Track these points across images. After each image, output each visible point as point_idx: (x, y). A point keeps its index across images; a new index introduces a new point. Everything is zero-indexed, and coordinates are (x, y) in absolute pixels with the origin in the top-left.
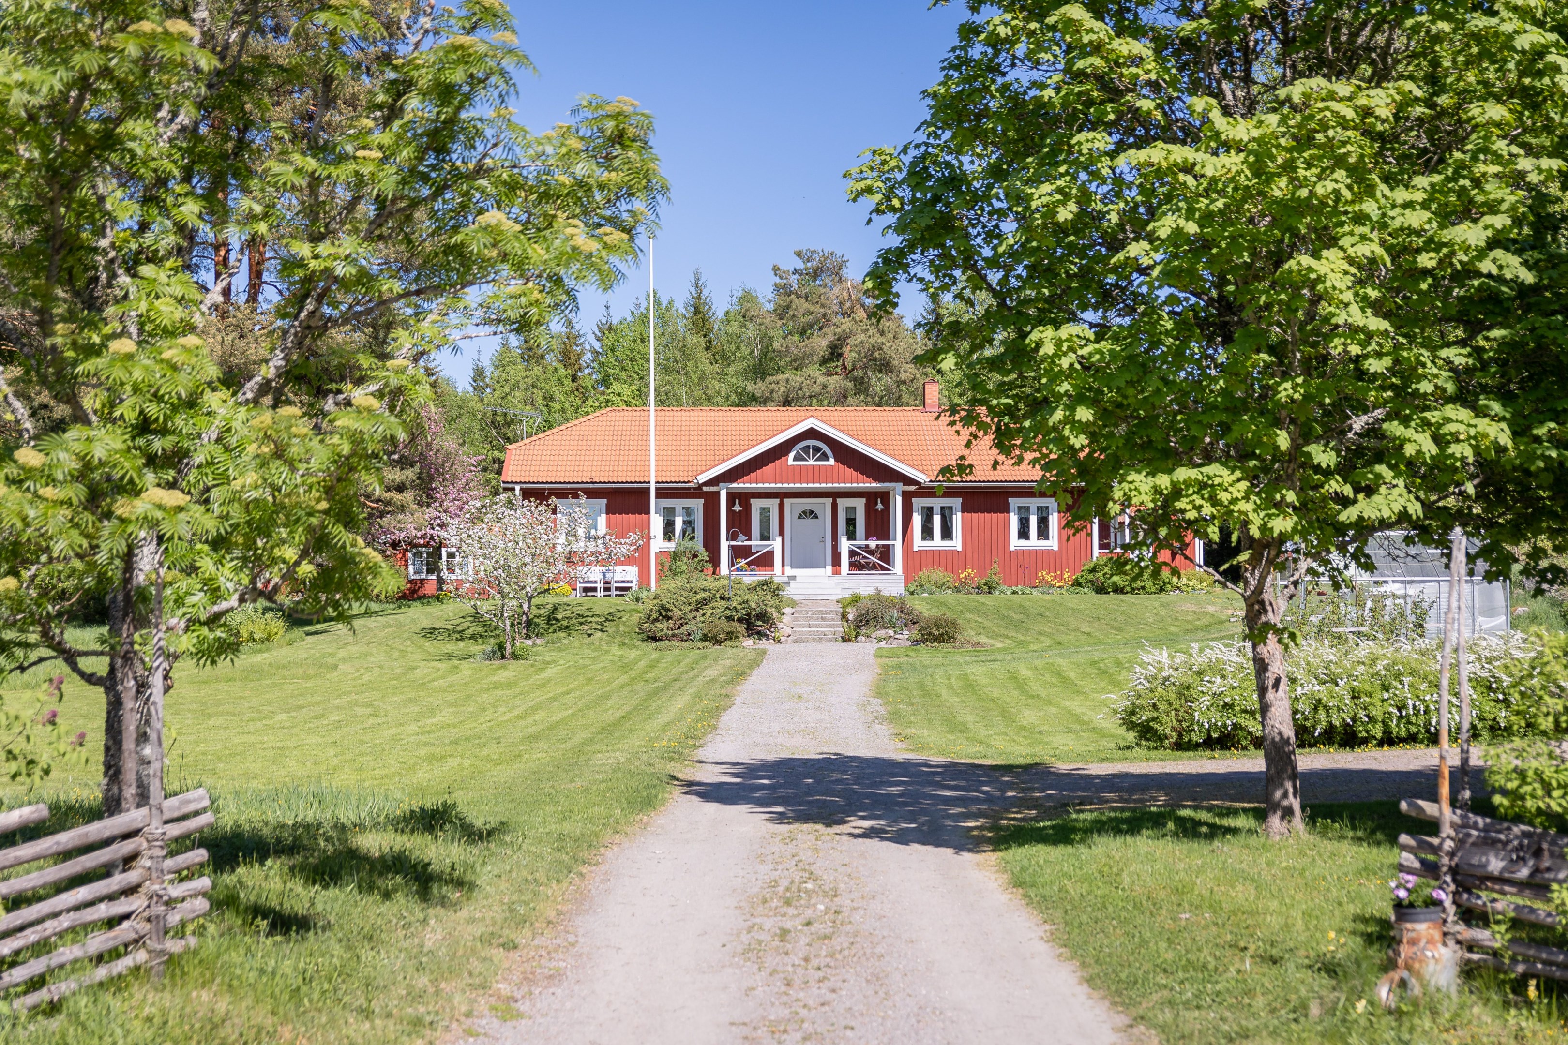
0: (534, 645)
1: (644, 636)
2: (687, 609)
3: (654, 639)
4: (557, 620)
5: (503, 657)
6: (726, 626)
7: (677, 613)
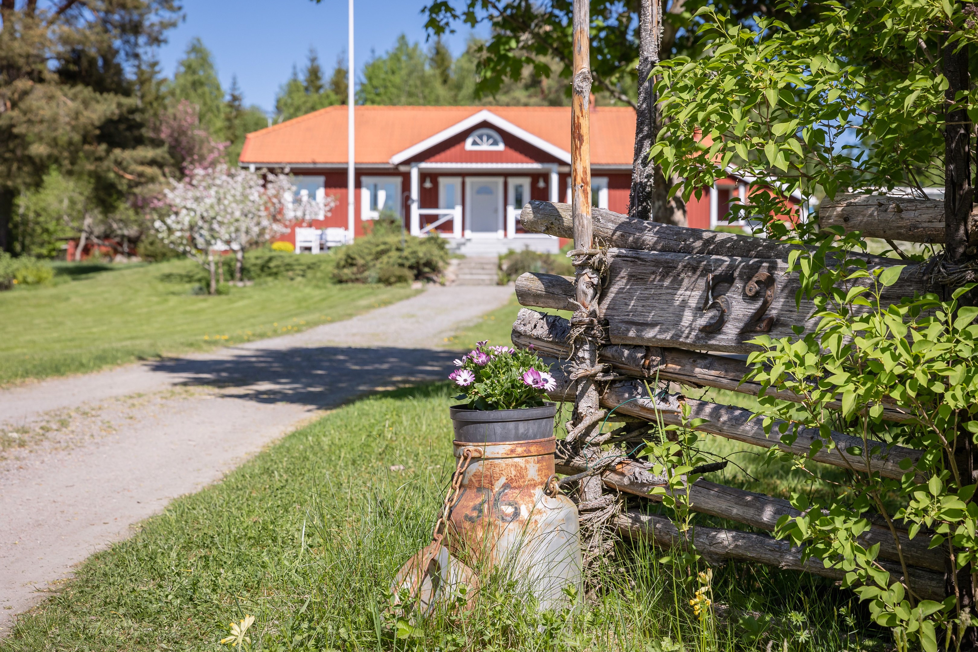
0: (245, 286)
1: (335, 280)
2: (369, 258)
3: (341, 282)
4: (269, 268)
5: (210, 293)
6: (398, 271)
7: (360, 262)
